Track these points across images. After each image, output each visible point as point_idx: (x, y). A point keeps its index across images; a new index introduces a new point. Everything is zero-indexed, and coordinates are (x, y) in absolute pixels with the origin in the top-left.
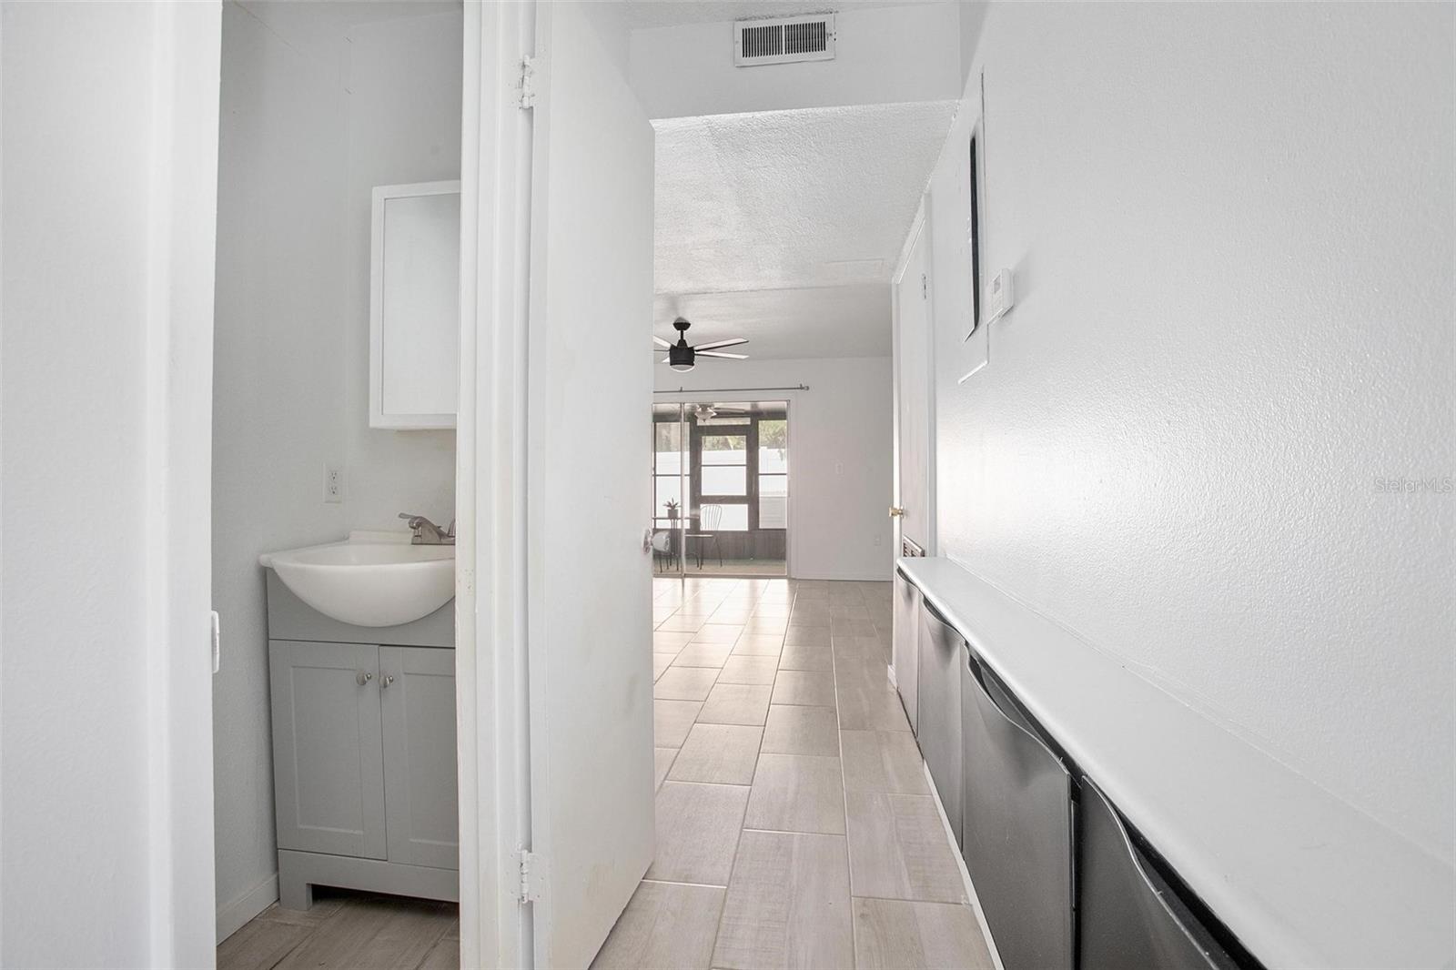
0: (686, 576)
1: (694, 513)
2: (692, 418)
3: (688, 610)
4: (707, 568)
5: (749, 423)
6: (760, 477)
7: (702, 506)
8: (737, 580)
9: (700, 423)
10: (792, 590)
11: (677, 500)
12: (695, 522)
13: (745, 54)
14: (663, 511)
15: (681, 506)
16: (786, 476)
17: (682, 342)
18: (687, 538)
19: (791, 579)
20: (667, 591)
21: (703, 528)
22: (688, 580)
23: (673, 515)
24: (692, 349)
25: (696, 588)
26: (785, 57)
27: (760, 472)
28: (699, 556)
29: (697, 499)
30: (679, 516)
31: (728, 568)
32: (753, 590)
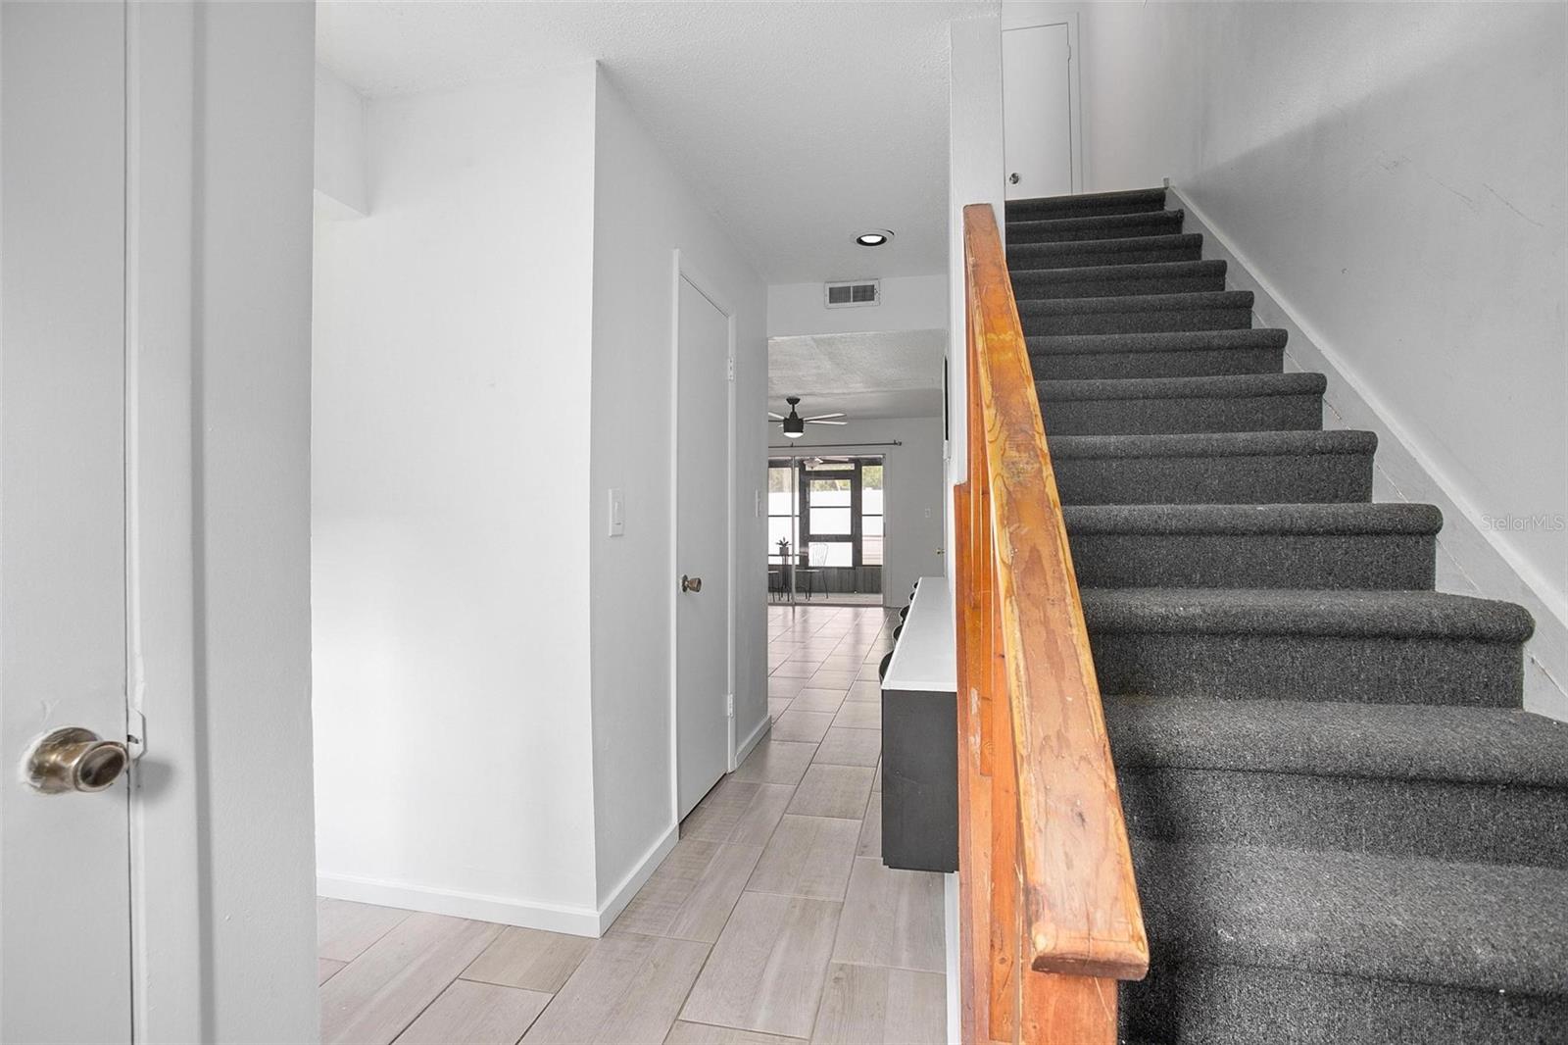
0: (796, 604)
1: (803, 550)
2: (802, 465)
3: (798, 628)
4: (815, 598)
5: (853, 468)
6: (863, 517)
7: (810, 544)
8: (839, 608)
9: (808, 469)
10: (886, 615)
11: (789, 539)
12: (804, 559)
13: (830, 302)
14: (774, 549)
15: (793, 544)
16: (881, 518)
17: (794, 414)
18: (797, 573)
19: (886, 608)
20: (778, 617)
21: (811, 564)
22: (797, 608)
23: (784, 553)
24: (801, 420)
25: (804, 613)
26: (852, 304)
27: (863, 513)
28: (807, 589)
29: (806, 538)
30: (790, 553)
31: (834, 598)
32: (857, 616)
